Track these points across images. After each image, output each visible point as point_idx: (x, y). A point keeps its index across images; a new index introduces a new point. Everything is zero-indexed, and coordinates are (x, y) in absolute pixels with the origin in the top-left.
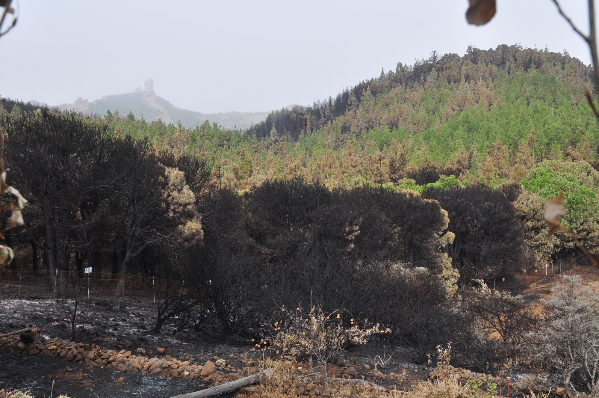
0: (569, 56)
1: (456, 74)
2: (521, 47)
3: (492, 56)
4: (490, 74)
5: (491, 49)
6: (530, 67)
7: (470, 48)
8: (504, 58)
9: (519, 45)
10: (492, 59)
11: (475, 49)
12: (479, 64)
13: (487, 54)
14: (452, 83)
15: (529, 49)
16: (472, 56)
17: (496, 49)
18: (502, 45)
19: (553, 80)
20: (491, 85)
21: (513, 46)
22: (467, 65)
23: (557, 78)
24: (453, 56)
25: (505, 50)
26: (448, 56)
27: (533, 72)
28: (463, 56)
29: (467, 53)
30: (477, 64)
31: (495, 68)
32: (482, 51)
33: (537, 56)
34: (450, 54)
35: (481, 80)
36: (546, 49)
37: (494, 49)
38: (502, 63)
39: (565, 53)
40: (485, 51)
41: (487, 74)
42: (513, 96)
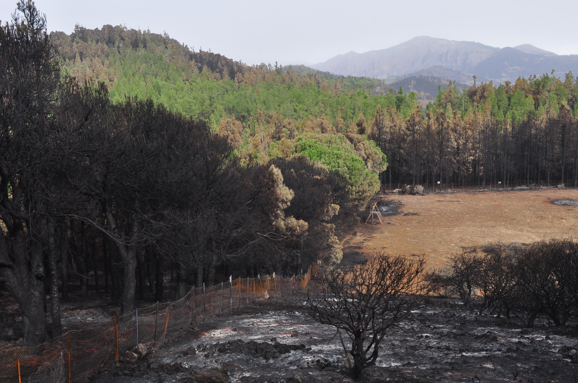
0: (168, 37)
1: (69, 51)
2: (125, 28)
3: (98, 35)
4: (103, 52)
5: (97, 28)
6: (138, 46)
7: (77, 27)
8: (110, 37)
9: (123, 26)
10: (98, 38)
11: (82, 28)
12: (90, 43)
13: (94, 33)
14: (67, 60)
15: (132, 30)
16: (80, 34)
17: (102, 29)
18: (107, 25)
19: (161, 59)
20: (107, 62)
21: (117, 27)
22: (78, 43)
23: (164, 56)
24: (59, 34)
25: (110, 29)
26: (54, 34)
27: (141, 52)
28: (71, 34)
29: (74, 32)
30: (87, 43)
31: (105, 46)
32: (88, 30)
33: (142, 36)
34: (56, 31)
35: (96, 58)
36: (148, 30)
37: (100, 29)
38: (110, 42)
39: (165, 34)
40: (92, 31)
41: (99, 52)
42: (130, 72)
